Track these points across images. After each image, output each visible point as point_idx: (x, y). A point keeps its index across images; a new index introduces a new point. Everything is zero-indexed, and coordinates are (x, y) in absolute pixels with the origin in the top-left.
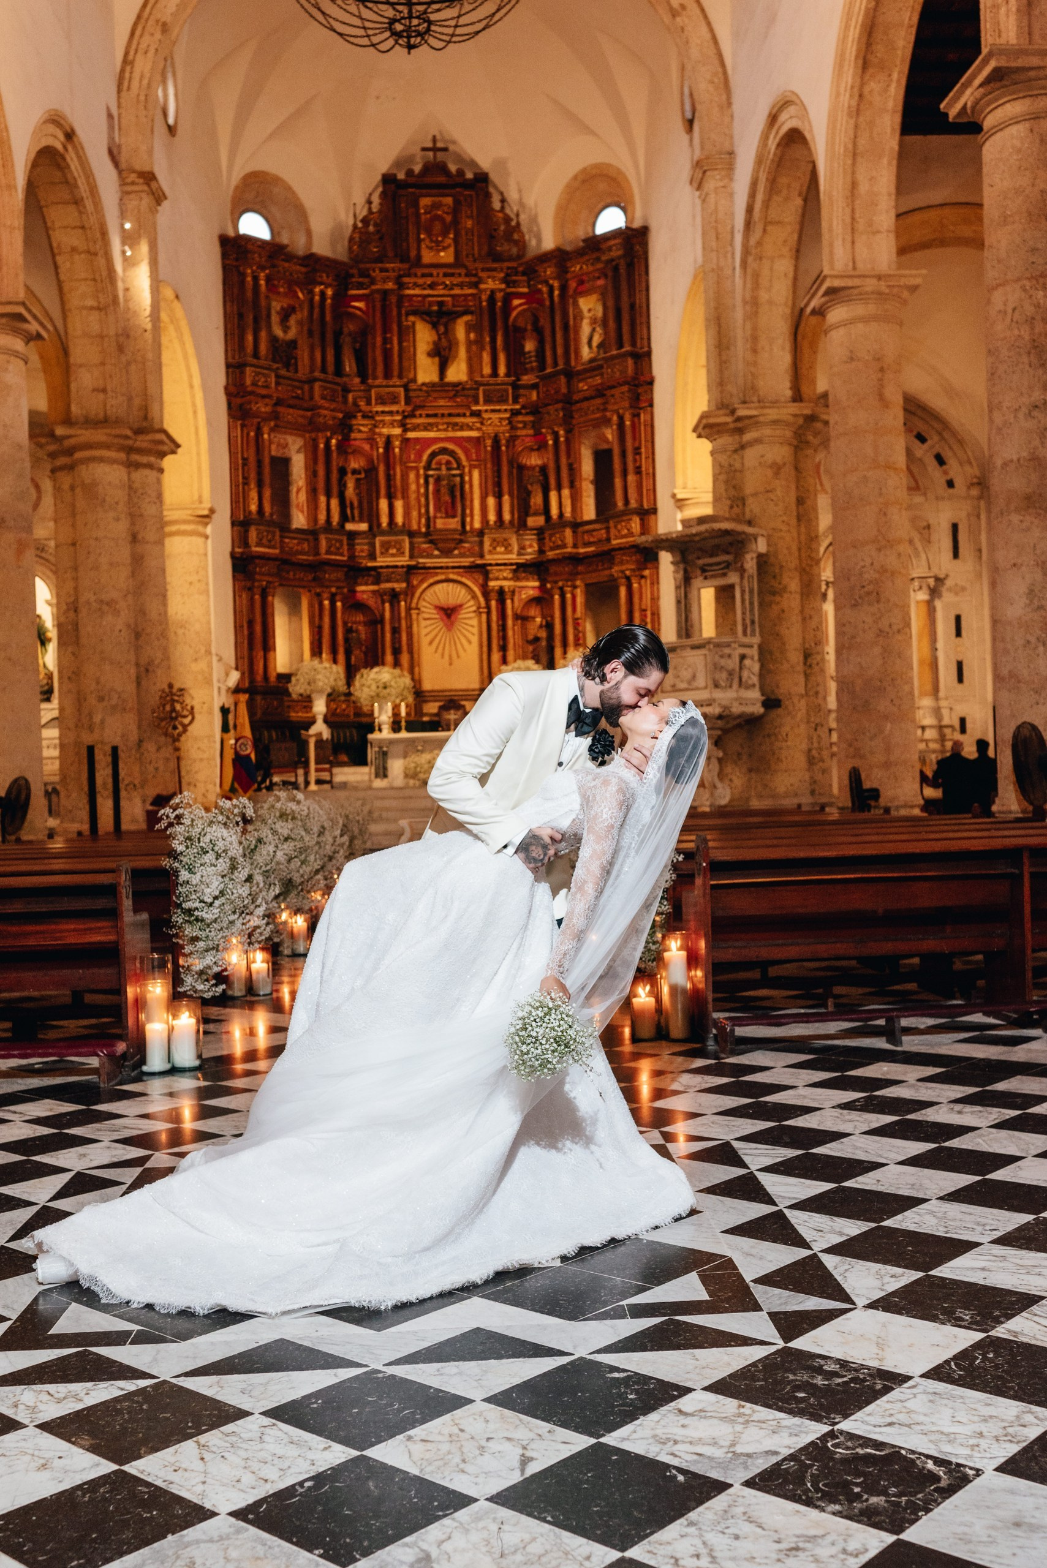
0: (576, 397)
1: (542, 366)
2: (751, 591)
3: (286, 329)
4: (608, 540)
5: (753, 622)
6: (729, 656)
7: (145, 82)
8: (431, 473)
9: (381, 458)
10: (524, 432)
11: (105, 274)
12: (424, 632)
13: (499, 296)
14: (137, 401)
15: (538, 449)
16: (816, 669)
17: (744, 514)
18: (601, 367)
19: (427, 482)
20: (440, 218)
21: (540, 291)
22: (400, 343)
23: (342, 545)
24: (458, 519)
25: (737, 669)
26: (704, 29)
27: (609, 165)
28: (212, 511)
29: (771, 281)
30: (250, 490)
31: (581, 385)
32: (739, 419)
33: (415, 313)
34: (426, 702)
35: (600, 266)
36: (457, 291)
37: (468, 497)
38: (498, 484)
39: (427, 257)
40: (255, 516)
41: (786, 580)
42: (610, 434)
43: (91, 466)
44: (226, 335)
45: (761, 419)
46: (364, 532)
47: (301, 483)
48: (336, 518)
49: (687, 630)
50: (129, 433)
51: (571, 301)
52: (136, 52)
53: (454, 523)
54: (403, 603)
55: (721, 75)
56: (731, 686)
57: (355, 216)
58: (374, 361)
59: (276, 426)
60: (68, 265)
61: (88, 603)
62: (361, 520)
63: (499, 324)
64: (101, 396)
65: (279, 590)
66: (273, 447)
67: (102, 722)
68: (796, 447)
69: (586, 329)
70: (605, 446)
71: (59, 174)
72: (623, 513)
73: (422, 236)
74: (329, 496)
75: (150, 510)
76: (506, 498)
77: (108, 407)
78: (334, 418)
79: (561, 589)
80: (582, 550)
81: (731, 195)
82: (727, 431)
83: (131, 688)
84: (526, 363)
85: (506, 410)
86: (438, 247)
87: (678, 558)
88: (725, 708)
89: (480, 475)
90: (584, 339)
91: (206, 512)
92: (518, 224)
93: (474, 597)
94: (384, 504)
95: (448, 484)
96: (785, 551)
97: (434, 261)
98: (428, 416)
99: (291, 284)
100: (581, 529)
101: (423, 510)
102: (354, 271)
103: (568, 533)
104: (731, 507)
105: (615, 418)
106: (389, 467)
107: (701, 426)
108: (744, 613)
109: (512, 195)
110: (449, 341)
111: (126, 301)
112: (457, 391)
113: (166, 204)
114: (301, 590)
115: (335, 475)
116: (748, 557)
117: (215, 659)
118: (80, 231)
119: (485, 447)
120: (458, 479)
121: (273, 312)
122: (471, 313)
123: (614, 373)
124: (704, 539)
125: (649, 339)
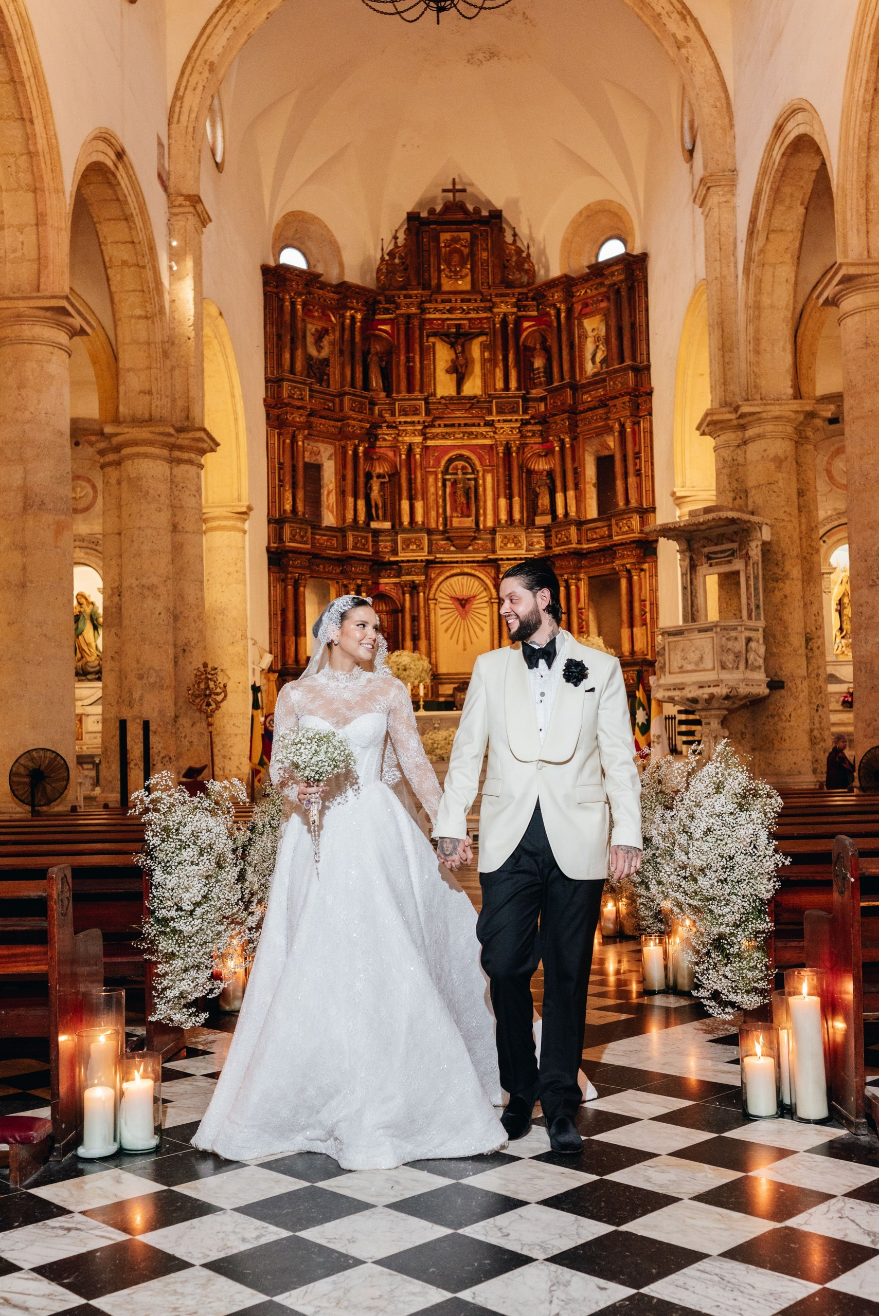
0: (580, 408)
1: (550, 380)
2: (756, 578)
3: (319, 349)
4: (610, 536)
5: (758, 607)
6: (736, 638)
7: (193, 115)
8: (448, 477)
9: (403, 463)
10: (532, 440)
11: (152, 285)
12: (440, 620)
13: (511, 318)
14: (180, 403)
15: (545, 456)
16: (817, 652)
17: (747, 506)
18: (604, 380)
19: (444, 485)
20: (457, 251)
21: (548, 314)
22: (421, 362)
23: (367, 542)
24: (473, 518)
25: (744, 652)
26: (708, 60)
27: (611, 202)
28: (250, 508)
29: (772, 286)
30: (285, 490)
31: (585, 397)
32: (742, 416)
33: (435, 335)
34: (442, 683)
35: (603, 290)
36: (473, 315)
37: (482, 498)
38: (509, 487)
39: (447, 285)
40: (289, 515)
41: (788, 567)
42: (612, 442)
43: (136, 461)
44: (266, 353)
45: (764, 415)
46: (387, 530)
47: (332, 486)
48: (362, 518)
49: (693, 614)
50: (172, 431)
51: (576, 322)
52: (186, 89)
53: (469, 522)
54: (421, 594)
55: (724, 101)
56: (737, 668)
57: (382, 249)
58: (398, 376)
59: (309, 434)
60: (119, 277)
61: (131, 587)
62: (385, 519)
63: (511, 343)
64: (147, 397)
65: (310, 582)
66: (307, 454)
67: (141, 698)
68: (796, 442)
69: (590, 346)
70: (606, 453)
71: (110, 192)
72: (624, 512)
73: (442, 267)
74: (356, 498)
75: (189, 502)
76: (516, 499)
77: (153, 407)
78: (362, 428)
79: (566, 581)
80: (585, 546)
81: (734, 209)
82: (731, 427)
83: (169, 666)
84: (534, 379)
85: (516, 420)
86: (456, 275)
87: (685, 547)
88: (732, 688)
89: (493, 479)
90: (588, 356)
91: (244, 509)
92: (529, 255)
93: (486, 588)
94: (405, 505)
95: (463, 487)
96: (787, 539)
97: (453, 289)
98: (446, 426)
99: (324, 309)
100: (585, 527)
101: (441, 511)
102: (381, 298)
103: (573, 530)
104: (735, 499)
105: (617, 426)
106: (410, 471)
107: (705, 424)
108: (748, 598)
109: (523, 231)
110: (466, 359)
111: (172, 312)
112: (473, 404)
113: (210, 226)
114: (330, 582)
115: (361, 480)
116: (753, 544)
117: (250, 643)
118: (130, 245)
119: (498, 454)
120: (473, 482)
121: (308, 334)
122: (486, 334)
123: (615, 385)
124: (710, 528)
125: (648, 354)
